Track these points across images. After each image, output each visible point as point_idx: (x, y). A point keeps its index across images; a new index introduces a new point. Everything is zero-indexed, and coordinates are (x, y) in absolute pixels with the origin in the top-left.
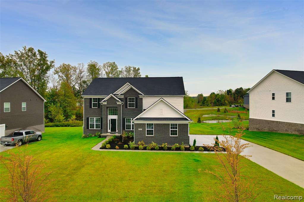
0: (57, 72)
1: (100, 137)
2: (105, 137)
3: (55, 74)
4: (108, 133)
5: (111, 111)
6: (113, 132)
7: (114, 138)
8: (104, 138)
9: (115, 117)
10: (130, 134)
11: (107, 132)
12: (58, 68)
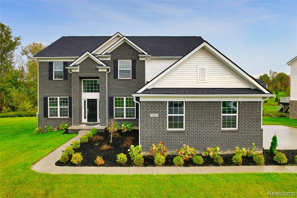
0: (25, 53)
1: (67, 132)
2: (76, 132)
3: (23, 55)
4: (83, 124)
5: (88, 85)
6: (92, 123)
7: (94, 135)
8: (73, 135)
9: (95, 96)
10: (123, 125)
11: (81, 123)
12: (27, 48)
